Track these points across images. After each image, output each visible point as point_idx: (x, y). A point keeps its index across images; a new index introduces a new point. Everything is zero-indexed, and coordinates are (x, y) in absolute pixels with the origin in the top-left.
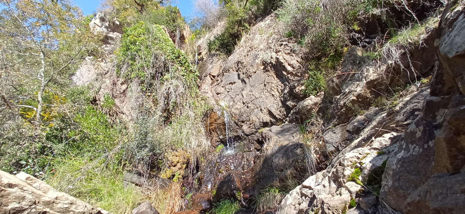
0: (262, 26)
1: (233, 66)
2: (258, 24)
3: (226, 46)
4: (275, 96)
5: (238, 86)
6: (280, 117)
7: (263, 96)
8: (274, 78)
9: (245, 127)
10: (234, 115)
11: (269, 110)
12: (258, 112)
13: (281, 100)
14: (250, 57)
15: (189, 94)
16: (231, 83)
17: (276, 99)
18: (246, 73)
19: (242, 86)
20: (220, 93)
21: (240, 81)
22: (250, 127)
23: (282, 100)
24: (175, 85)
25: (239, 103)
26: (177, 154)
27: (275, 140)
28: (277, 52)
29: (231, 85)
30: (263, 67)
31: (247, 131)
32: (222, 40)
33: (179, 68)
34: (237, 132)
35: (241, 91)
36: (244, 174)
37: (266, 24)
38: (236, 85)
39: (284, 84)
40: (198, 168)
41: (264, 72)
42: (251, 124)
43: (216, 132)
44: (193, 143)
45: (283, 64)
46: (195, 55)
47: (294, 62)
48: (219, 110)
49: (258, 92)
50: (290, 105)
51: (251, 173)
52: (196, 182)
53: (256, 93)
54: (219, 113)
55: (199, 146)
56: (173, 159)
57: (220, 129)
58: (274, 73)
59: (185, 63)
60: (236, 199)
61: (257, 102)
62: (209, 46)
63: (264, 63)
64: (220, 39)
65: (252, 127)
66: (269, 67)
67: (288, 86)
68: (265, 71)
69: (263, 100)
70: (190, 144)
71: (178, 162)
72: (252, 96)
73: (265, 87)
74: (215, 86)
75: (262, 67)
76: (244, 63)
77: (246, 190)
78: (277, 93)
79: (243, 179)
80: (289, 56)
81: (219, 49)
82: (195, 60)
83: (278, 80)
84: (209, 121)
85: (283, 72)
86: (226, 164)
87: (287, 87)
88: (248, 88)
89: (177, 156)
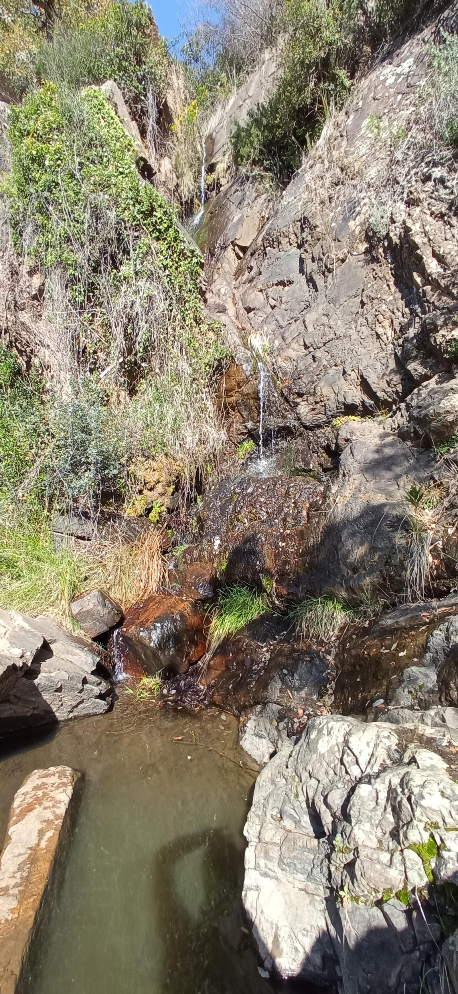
0: (388, 83)
1: (291, 230)
2: (377, 72)
3: (281, 148)
4: (384, 338)
5: (298, 294)
6: (386, 397)
7: (355, 336)
8: (388, 285)
9: (303, 409)
10: (280, 375)
11: (362, 376)
12: (336, 377)
13: (396, 354)
14: (336, 207)
15: (179, 317)
16: (282, 283)
17: (383, 346)
18: (320, 259)
19: (307, 294)
20: (254, 309)
21: (303, 280)
22: (313, 410)
23: (399, 354)
24: (145, 295)
25: (294, 345)
26: (155, 465)
27: (356, 482)
28: (412, 202)
29: (280, 287)
30: (366, 245)
31: (308, 418)
32: (270, 128)
33: (155, 245)
34: (284, 417)
35: (302, 308)
36: (283, 538)
37: (399, 75)
38: (294, 292)
39: (411, 310)
40: (199, 487)
41: (367, 262)
42: (318, 403)
43: (239, 412)
44: (189, 439)
45: (418, 251)
46: (200, 172)
47: (450, 247)
48: (247, 361)
49: (343, 320)
50: (413, 373)
51: (297, 542)
52: (193, 521)
53: (339, 322)
54: (247, 368)
55: (202, 442)
56: (148, 477)
57: (248, 407)
58: (391, 269)
59: (167, 229)
60: (262, 589)
61: (337, 347)
62: (235, 145)
63: (371, 234)
64: (265, 122)
65: (318, 411)
66: (381, 250)
67: (421, 318)
68: (369, 257)
69: (352, 347)
70: (182, 443)
71: (159, 482)
72: (327, 329)
73: (362, 308)
74: (244, 283)
75: (363, 247)
76: (317, 226)
77: (282, 577)
78: (390, 332)
79: (280, 549)
80: (441, 223)
81: (261, 157)
82: (199, 189)
83: (399, 295)
84: (224, 385)
85: (415, 274)
86: (251, 505)
87: (417, 319)
88: (321, 306)
89: (154, 470)
